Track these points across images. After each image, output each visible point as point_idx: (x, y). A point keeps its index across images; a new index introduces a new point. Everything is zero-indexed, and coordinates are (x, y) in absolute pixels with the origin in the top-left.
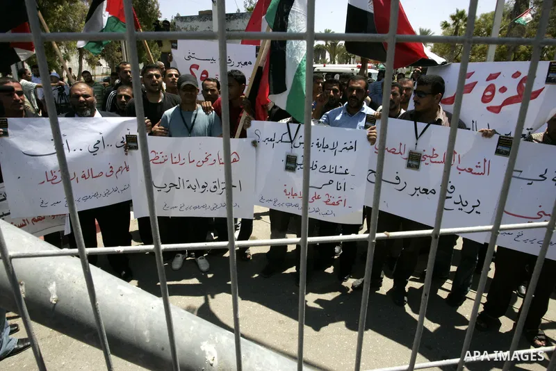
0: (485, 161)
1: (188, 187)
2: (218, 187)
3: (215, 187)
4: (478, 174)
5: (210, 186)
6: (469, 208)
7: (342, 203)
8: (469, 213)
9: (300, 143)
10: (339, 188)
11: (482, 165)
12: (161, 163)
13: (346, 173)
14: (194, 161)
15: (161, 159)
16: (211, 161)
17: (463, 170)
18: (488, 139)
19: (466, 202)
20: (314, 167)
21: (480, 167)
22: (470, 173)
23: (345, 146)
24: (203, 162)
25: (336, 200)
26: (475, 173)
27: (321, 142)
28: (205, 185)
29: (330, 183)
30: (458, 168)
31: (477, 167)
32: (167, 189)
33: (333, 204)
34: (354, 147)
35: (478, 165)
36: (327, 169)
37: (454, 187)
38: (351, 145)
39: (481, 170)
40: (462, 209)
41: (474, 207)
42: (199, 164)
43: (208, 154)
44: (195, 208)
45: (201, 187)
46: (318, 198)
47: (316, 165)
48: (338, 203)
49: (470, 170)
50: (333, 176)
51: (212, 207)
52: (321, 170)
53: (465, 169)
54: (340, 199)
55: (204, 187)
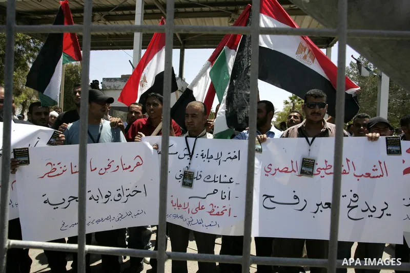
0: (380, 163)
1: (90, 199)
2: (122, 195)
3: (119, 195)
4: (377, 177)
5: (114, 195)
6: (378, 213)
7: (226, 213)
8: (380, 217)
9: (185, 155)
10: (223, 197)
11: (378, 167)
12: (58, 175)
13: (230, 182)
14: (96, 169)
15: (59, 171)
16: (114, 167)
17: (361, 176)
18: (375, 142)
19: (374, 207)
20: (199, 177)
21: (376, 170)
22: (369, 178)
23: (229, 156)
24: (106, 169)
25: (220, 210)
26: (374, 177)
27: (205, 153)
28: (109, 194)
29: (214, 193)
30: (355, 175)
31: (373, 170)
32: (66, 203)
33: (218, 214)
34: (237, 156)
35: (375, 168)
36: (212, 179)
37: (357, 195)
38: (235, 154)
39: (379, 173)
40: (372, 216)
41: (383, 210)
42: (101, 172)
43: (110, 161)
44: (98, 221)
45: (104, 196)
46: (202, 209)
47: (200, 175)
48: (223, 213)
49: (368, 175)
50: (217, 186)
51: (117, 218)
52: (206, 180)
53: (362, 175)
54: (224, 209)
55: (107, 196)
